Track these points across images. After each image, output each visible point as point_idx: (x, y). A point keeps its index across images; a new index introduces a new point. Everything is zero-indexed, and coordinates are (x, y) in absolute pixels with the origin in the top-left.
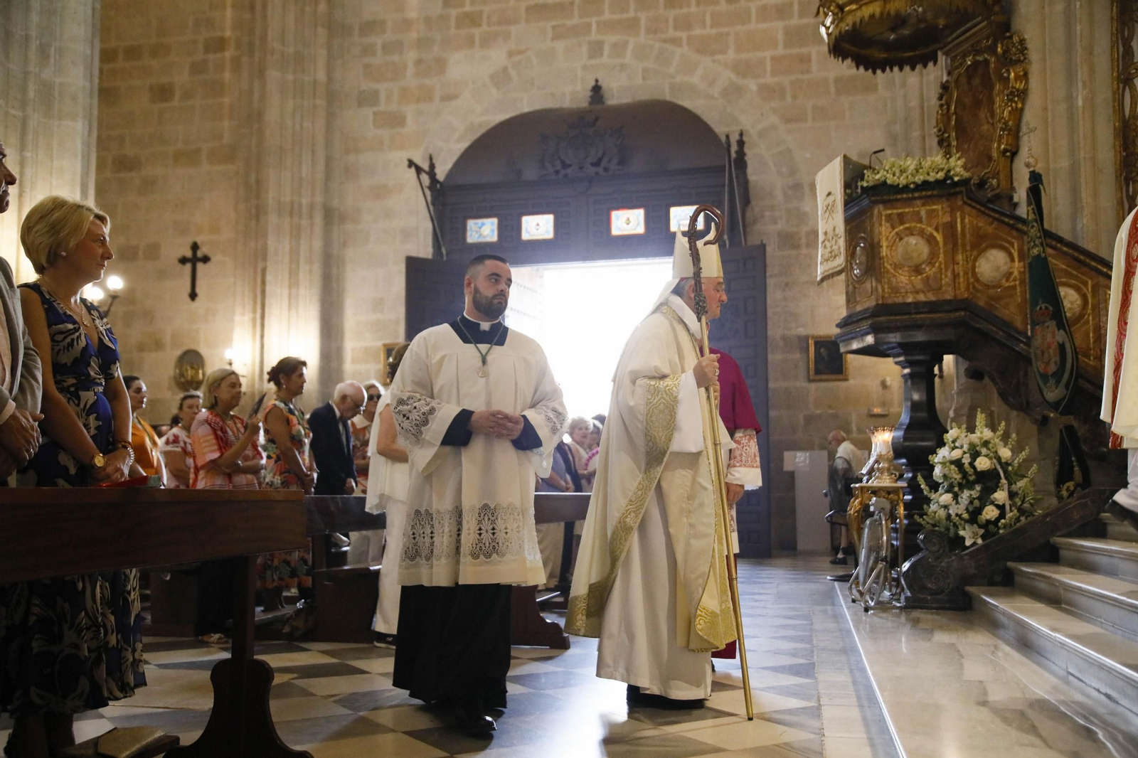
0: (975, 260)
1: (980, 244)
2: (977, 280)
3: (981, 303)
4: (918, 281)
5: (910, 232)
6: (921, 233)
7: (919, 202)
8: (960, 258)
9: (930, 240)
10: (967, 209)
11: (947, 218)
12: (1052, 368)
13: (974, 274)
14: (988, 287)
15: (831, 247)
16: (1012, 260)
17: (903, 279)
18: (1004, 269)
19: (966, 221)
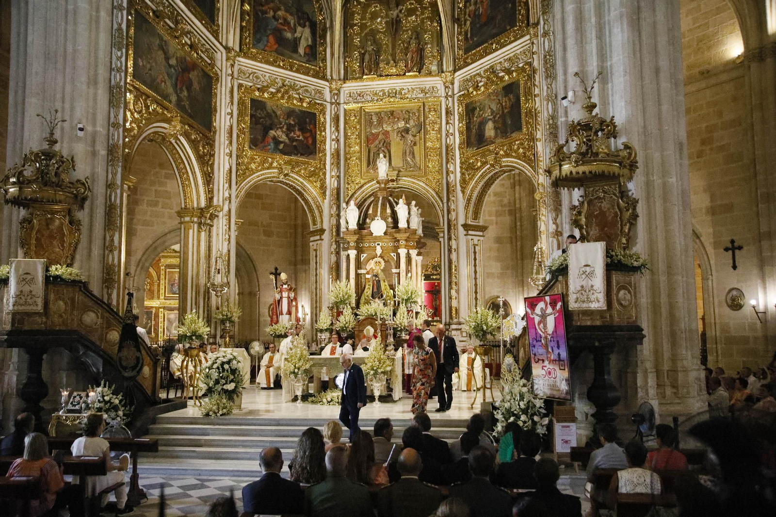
0: (82, 315)
1: (86, 309)
2: (82, 323)
3: (83, 333)
4: (61, 320)
5: (60, 298)
6: (63, 300)
7: (64, 286)
8: (75, 313)
9: (66, 303)
10: (80, 293)
11: (71, 295)
12: (132, 364)
13: (81, 320)
14: (86, 326)
15: (26, 299)
16: (98, 318)
17: (56, 319)
18: (95, 321)
19: (79, 297)
